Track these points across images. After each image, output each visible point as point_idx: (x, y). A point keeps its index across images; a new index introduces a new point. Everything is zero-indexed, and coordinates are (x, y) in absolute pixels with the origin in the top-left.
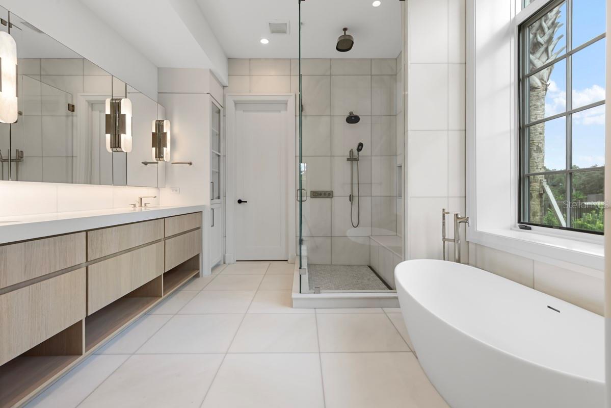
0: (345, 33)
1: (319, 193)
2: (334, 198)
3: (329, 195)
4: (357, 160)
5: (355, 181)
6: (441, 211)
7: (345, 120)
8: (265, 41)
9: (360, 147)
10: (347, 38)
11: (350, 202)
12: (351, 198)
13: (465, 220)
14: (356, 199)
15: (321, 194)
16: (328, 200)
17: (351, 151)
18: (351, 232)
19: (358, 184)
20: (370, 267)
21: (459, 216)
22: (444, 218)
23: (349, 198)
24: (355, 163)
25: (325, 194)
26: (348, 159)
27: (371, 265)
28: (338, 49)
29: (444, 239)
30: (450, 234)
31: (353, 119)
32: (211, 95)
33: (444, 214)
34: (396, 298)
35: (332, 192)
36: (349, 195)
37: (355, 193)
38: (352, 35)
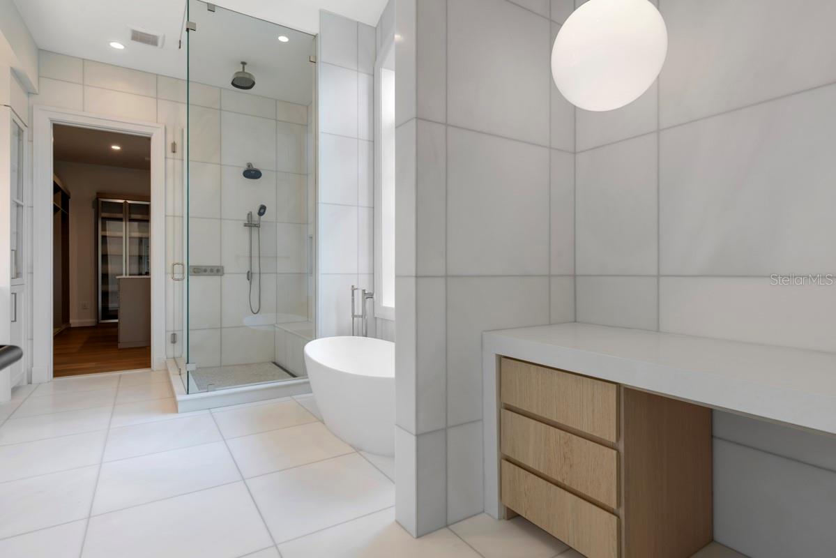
0: (244, 68)
1: (204, 268)
2: (225, 275)
3: (217, 271)
4: (257, 226)
5: (255, 253)
6: (351, 287)
7: (242, 174)
8: (117, 45)
9: (262, 211)
10: (247, 76)
11: (248, 282)
12: (249, 276)
13: (371, 296)
14: (256, 278)
15: (205, 271)
16: (216, 279)
17: (250, 215)
18: (250, 320)
19: (259, 257)
20: (275, 363)
21: (366, 292)
22: (353, 295)
23: (246, 276)
24: (255, 230)
25: (212, 271)
26: (245, 225)
27: (276, 361)
28: (233, 84)
29: (353, 316)
30: (359, 311)
31: (252, 174)
32: (13, 110)
33: (353, 289)
34: (308, 383)
35: (223, 267)
36: (247, 272)
37: (255, 269)
38: (253, 74)
